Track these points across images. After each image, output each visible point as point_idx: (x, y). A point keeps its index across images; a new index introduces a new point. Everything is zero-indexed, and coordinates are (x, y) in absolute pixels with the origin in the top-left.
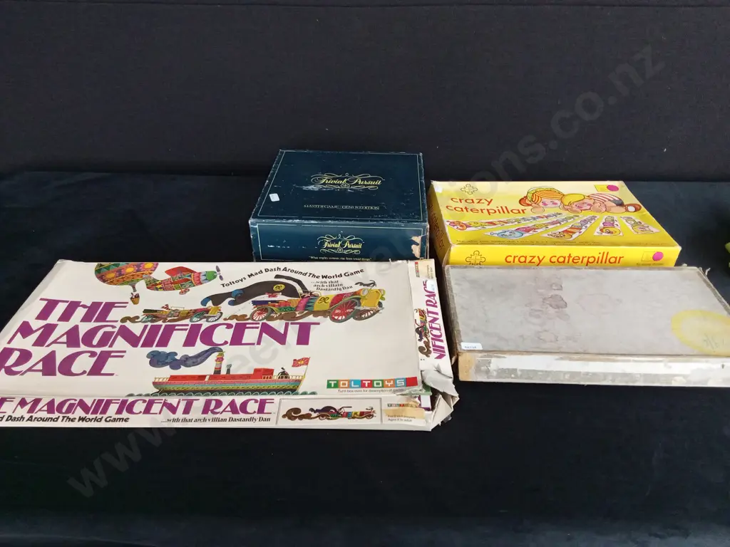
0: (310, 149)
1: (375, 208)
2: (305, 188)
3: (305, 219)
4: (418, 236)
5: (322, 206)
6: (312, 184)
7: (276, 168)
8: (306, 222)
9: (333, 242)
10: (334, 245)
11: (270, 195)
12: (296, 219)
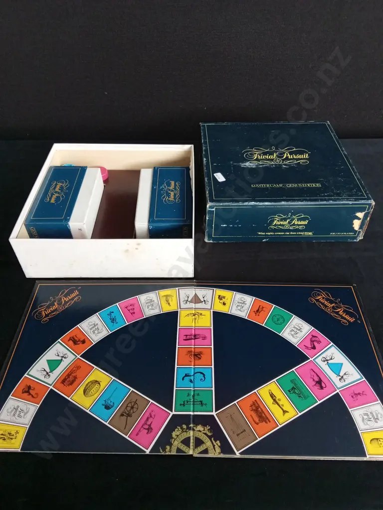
0: (228, 121)
1: (317, 185)
2: (243, 165)
3: (260, 201)
4: (362, 212)
5: (268, 186)
6: (247, 161)
7: (205, 142)
8: (261, 204)
9: (281, 220)
10: (282, 223)
11: (215, 175)
12: (252, 201)
